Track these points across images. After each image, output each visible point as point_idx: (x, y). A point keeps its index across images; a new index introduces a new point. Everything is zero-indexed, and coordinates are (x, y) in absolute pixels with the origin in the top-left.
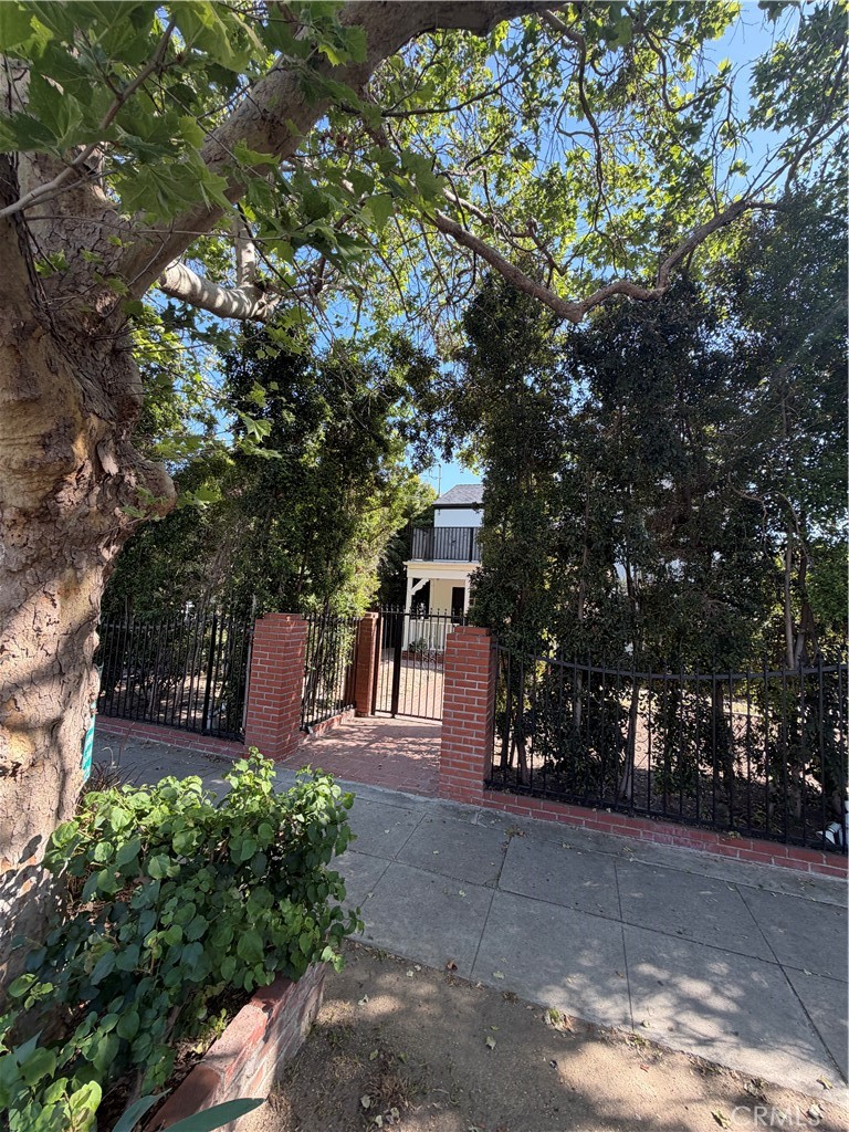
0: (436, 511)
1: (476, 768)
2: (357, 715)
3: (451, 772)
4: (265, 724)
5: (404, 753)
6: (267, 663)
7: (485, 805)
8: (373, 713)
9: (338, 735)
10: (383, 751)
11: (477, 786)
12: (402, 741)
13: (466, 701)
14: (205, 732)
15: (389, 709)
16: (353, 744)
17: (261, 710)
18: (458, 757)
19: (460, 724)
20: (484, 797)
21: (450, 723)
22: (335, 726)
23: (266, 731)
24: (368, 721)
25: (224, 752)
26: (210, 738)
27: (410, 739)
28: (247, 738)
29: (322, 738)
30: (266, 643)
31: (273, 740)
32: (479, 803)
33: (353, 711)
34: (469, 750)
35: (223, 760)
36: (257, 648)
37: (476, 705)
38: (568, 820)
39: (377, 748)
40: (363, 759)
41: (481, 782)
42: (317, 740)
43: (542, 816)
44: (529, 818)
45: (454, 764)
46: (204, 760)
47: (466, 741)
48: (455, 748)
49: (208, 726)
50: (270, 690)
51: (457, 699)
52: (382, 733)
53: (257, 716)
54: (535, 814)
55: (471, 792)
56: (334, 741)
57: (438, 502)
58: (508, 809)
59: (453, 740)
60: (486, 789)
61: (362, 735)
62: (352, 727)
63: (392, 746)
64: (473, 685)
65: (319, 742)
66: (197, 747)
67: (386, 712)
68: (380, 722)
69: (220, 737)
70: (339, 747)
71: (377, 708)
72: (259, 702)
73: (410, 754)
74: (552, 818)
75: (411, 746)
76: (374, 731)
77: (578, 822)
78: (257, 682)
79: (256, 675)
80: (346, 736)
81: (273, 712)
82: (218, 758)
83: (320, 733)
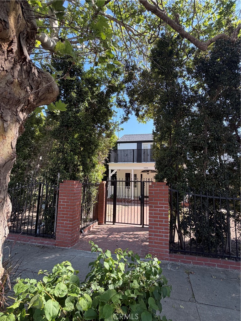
0: (118, 144)
1: (166, 244)
2: (99, 224)
3: (154, 246)
4: (65, 230)
5: (125, 239)
6: (65, 202)
7: (171, 260)
8: (105, 223)
9: (94, 233)
10: (115, 239)
11: (166, 252)
12: (121, 234)
13: (159, 214)
14: (36, 235)
15: (112, 221)
16: (101, 236)
17: (63, 223)
18: (157, 239)
19: (157, 225)
20: (170, 257)
21: (153, 224)
22: (91, 229)
23: (66, 233)
24: (104, 226)
25: (46, 244)
26: (39, 238)
27: (125, 233)
28: (57, 237)
29: (87, 235)
30: (65, 193)
31: (69, 237)
32: (167, 259)
33: (97, 222)
34: (162, 236)
35: (46, 247)
36: (61, 196)
37: (164, 216)
38: (209, 265)
39: (112, 238)
40: (108, 242)
41: (168, 250)
42: (85, 236)
43: (197, 263)
44: (191, 265)
45: (155, 243)
46: (37, 248)
47: (160, 232)
48: (155, 235)
49: (38, 232)
50: (67, 214)
51: (155, 214)
52: (111, 231)
53: (62, 226)
54: (194, 263)
55: (164, 255)
56: (93, 236)
57: (119, 141)
58: (182, 261)
59: (154, 232)
60: (170, 253)
61: (104, 232)
62: (98, 229)
63: (118, 236)
64: (162, 207)
65: (86, 237)
66: (32, 242)
67: (110, 222)
68: (109, 226)
69: (43, 237)
70: (96, 238)
71: (107, 220)
72: (62, 220)
73: (127, 239)
74: (202, 264)
75: (126, 236)
76: (108, 230)
77: (214, 265)
78: (61, 211)
79: (60, 208)
80: (97, 233)
81: (69, 224)
82: (43, 247)
83: (86, 232)
